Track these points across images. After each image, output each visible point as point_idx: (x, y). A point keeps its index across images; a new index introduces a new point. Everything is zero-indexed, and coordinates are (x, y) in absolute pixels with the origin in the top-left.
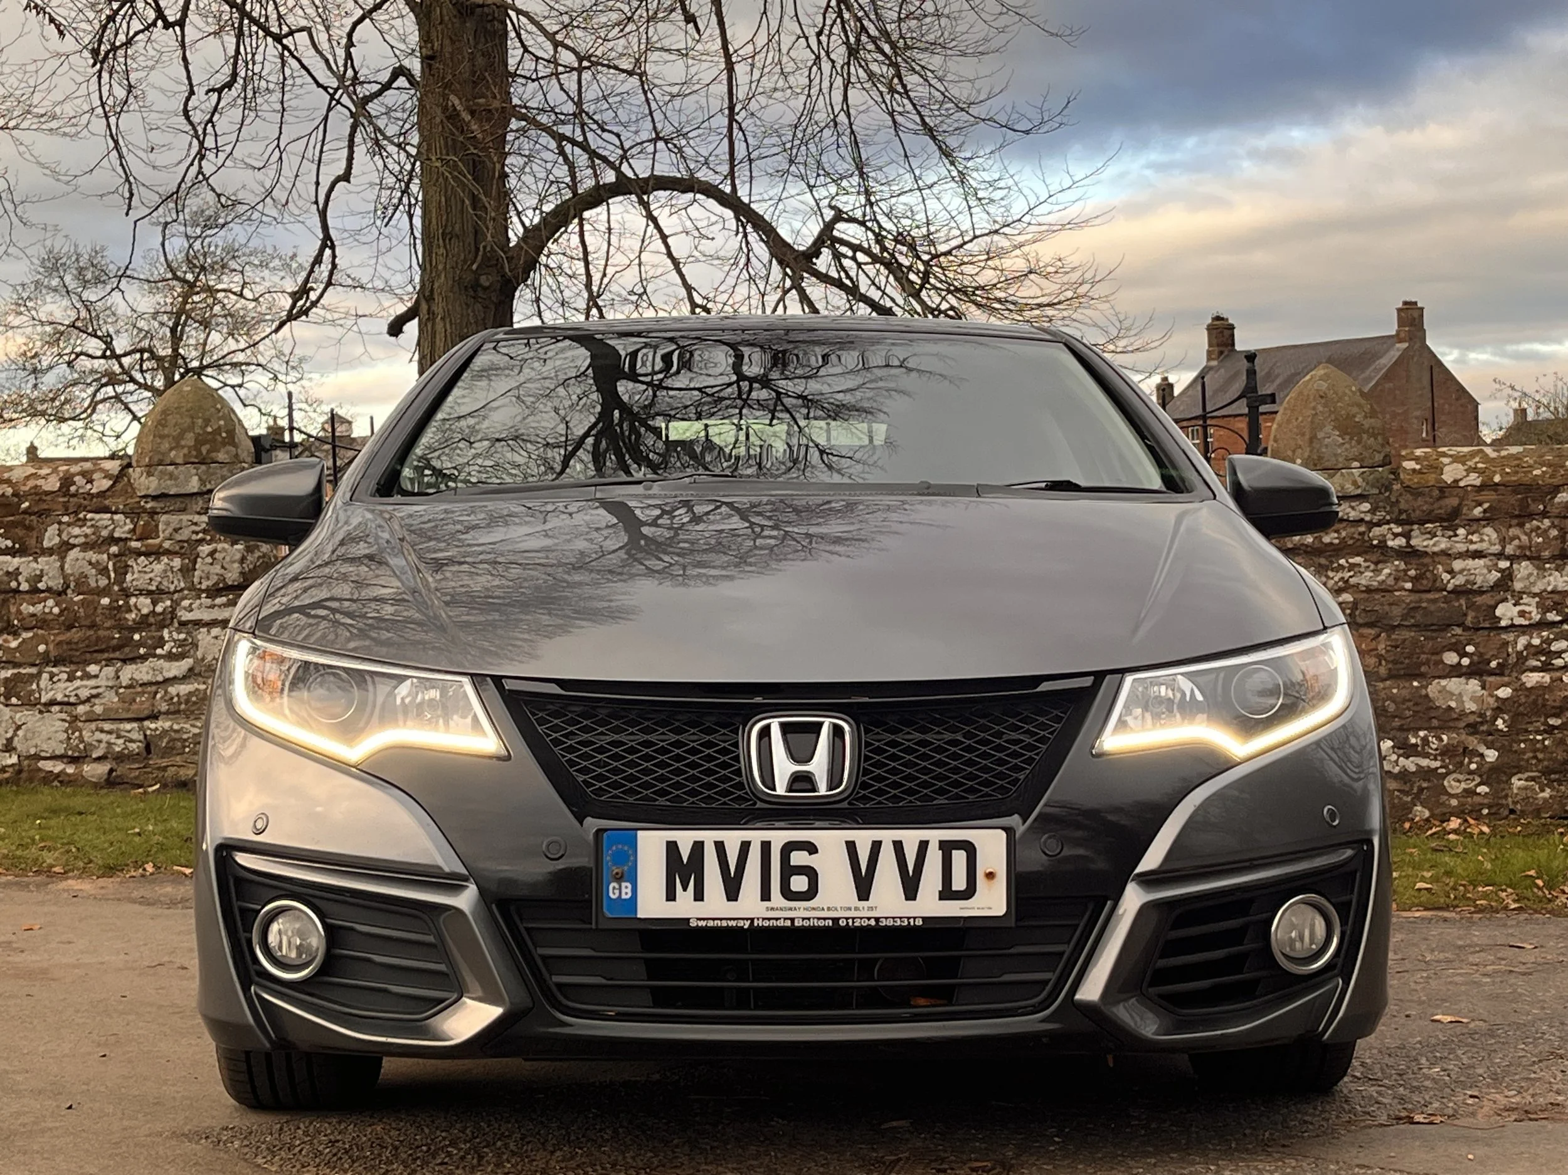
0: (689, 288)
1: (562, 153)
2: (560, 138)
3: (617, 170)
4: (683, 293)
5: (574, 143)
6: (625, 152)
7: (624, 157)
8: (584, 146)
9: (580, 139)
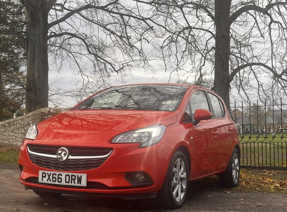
0: (258, 82)
1: (237, 59)
2: (237, 57)
3: (247, 62)
4: (257, 82)
5: (239, 58)
6: (248, 59)
7: (248, 60)
8: (241, 58)
9: (240, 57)
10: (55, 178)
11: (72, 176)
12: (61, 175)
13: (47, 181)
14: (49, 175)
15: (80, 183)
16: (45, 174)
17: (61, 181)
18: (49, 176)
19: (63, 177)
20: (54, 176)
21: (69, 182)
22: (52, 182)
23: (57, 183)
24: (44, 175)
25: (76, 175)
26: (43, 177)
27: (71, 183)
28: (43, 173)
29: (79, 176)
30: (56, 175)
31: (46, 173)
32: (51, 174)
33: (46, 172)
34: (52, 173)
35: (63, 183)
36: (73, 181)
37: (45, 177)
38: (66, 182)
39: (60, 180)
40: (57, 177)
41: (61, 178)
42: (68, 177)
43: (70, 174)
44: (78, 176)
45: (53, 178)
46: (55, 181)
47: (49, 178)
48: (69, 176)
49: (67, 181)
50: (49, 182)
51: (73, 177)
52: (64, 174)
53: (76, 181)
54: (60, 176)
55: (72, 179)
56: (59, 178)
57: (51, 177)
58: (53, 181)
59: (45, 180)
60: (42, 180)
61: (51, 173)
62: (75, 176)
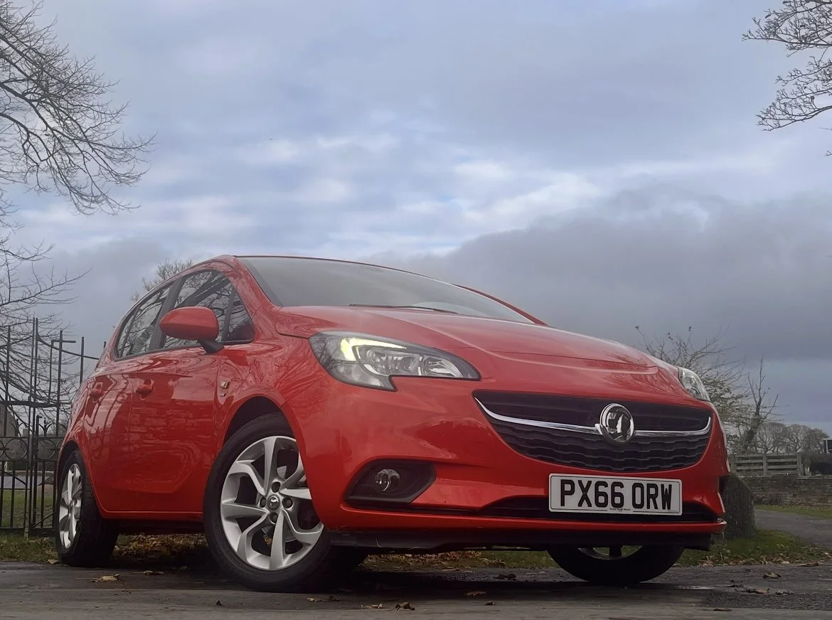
10: (605, 495)
11: (649, 486)
12: (621, 485)
13: (580, 504)
14: (585, 486)
15: (669, 508)
16: (571, 483)
17: (621, 505)
18: (585, 490)
19: (627, 491)
20: (601, 489)
21: (641, 506)
22: (595, 509)
23: (609, 510)
24: (568, 488)
25: (658, 482)
26: (564, 493)
27: (648, 507)
28: (563, 482)
29: (666, 487)
30: (605, 484)
31: (576, 481)
32: (590, 483)
33: (575, 478)
34: (595, 479)
35: (628, 509)
36: (651, 500)
37: (571, 492)
38: (635, 505)
39: (617, 500)
40: (608, 490)
41: (621, 495)
42: (638, 490)
43: (645, 481)
44: (662, 486)
45: (598, 494)
46: (605, 505)
47: (585, 498)
48: (641, 485)
49: (638, 501)
50: (585, 509)
51: (652, 491)
52: (628, 482)
53: (659, 500)
54: (617, 489)
55: (649, 496)
56: (614, 494)
57: (591, 494)
58: (598, 504)
59: (572, 504)
60: (563, 504)
61: (590, 479)
62: (655, 486)
